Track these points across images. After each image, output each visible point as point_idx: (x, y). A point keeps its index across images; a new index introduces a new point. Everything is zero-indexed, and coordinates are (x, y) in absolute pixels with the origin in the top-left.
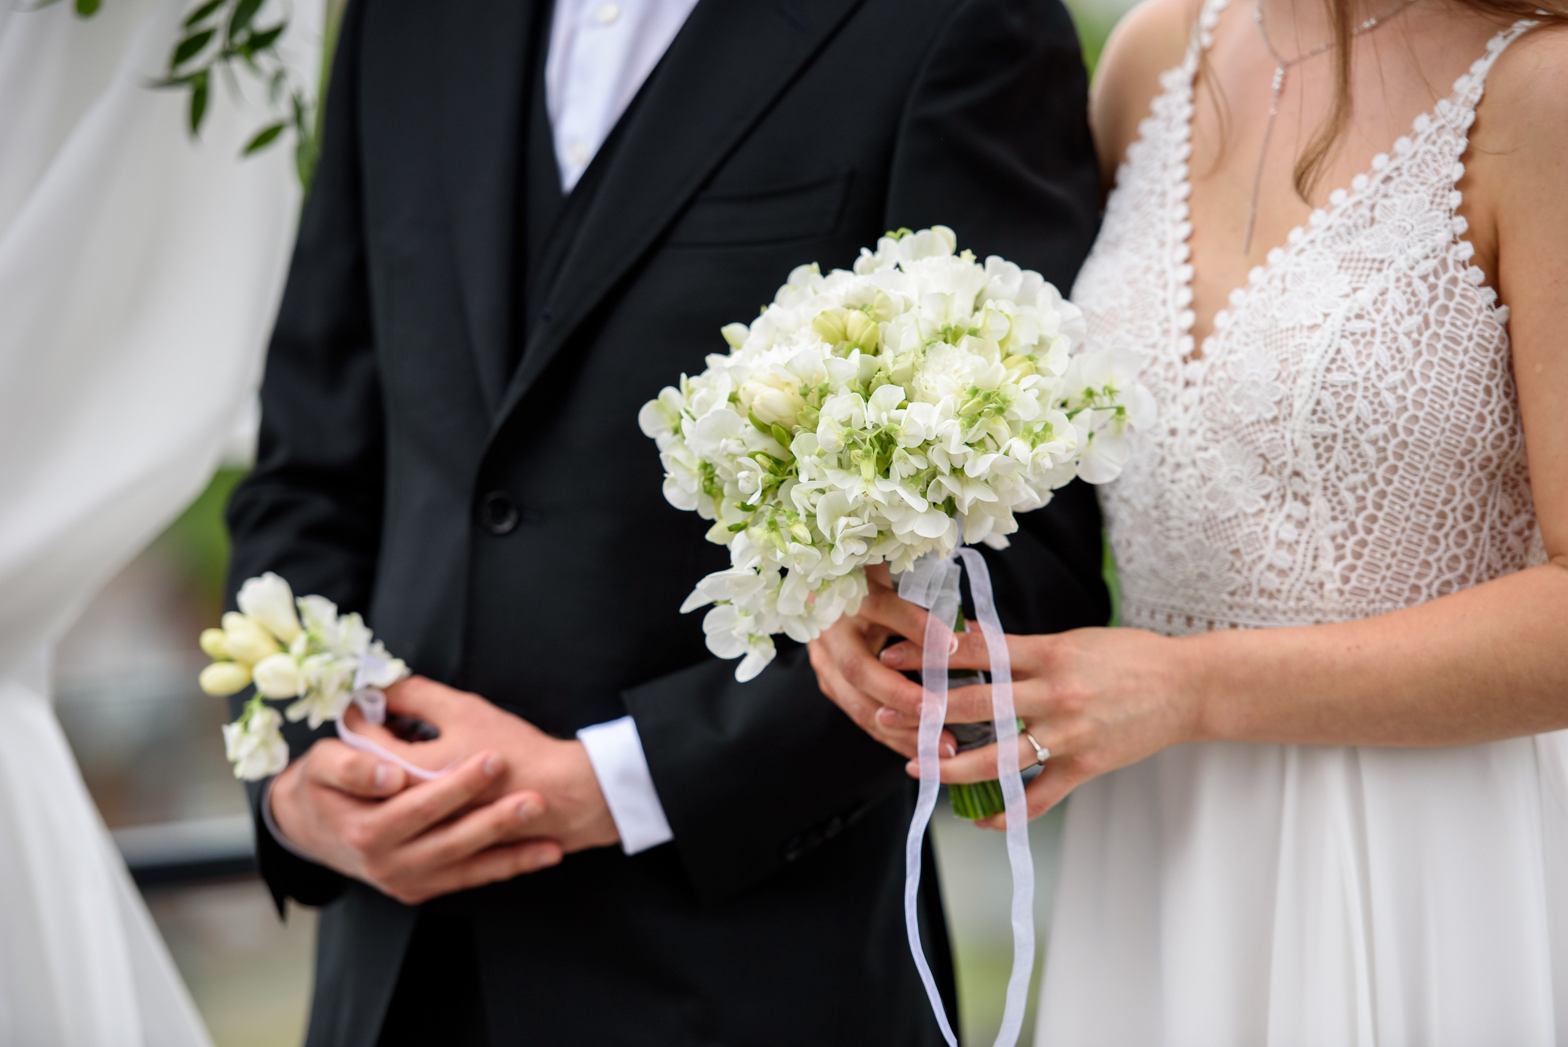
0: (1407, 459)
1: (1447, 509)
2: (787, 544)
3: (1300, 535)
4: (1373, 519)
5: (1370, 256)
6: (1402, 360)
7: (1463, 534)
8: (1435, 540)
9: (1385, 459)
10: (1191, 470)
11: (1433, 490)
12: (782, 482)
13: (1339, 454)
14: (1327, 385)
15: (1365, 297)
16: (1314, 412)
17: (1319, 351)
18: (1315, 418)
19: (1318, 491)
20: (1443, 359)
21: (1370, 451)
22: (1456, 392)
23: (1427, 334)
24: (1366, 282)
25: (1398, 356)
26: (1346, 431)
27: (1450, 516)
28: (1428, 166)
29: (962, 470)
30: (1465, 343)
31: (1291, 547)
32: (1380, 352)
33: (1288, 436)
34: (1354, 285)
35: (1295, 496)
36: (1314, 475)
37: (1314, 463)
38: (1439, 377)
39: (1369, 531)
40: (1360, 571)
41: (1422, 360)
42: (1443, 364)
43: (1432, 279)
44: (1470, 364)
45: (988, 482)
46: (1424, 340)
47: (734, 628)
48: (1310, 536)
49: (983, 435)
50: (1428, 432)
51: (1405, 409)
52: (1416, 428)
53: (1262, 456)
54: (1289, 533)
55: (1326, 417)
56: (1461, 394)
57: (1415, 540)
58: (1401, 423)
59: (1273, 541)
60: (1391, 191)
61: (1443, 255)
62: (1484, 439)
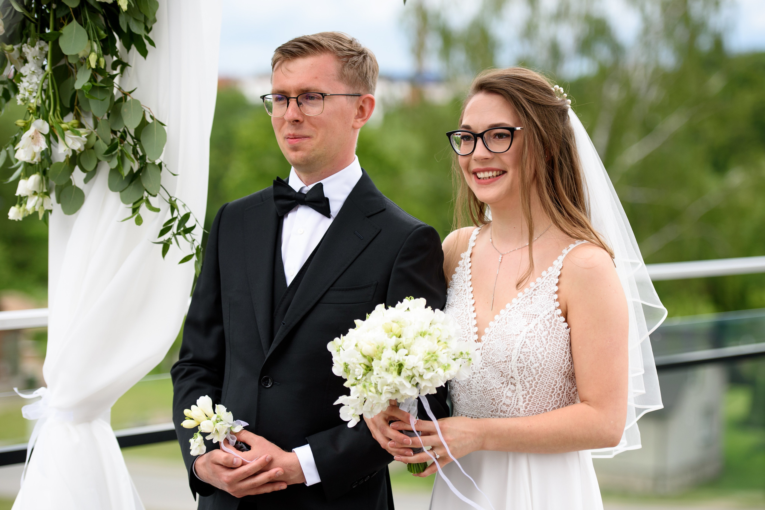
0: (544, 373)
1: (555, 387)
2: (368, 392)
3: (513, 394)
4: (534, 390)
5: (532, 314)
6: (543, 344)
7: (559, 394)
8: (551, 396)
9: (538, 373)
10: (479, 375)
11: (551, 382)
12: (368, 373)
13: (525, 372)
14: (522, 352)
15: (532, 326)
16: (518, 360)
17: (520, 342)
18: (518, 362)
19: (519, 383)
20: (554, 344)
21: (534, 371)
22: (557, 353)
23: (549, 337)
24: (531, 321)
25: (542, 343)
26: (527, 366)
27: (556, 389)
28: (547, 287)
29: (422, 376)
30: (560, 339)
31: (510, 398)
32: (537, 343)
33: (510, 367)
34: (528, 322)
35: (511, 383)
36: (518, 378)
37: (518, 375)
38: (553, 349)
39: (533, 394)
40: (530, 405)
41: (548, 344)
42: (554, 345)
43: (550, 320)
44: (561, 345)
45: (431, 380)
46: (549, 338)
47: (349, 412)
48: (516, 395)
49: (429, 366)
50: (550, 365)
51: (544, 358)
52: (547, 364)
53: (501, 371)
54: (509, 394)
55: (522, 361)
56: (559, 354)
57: (546, 396)
58: (543, 363)
59: (505, 396)
60: (536, 294)
61: (553, 313)
62: (565, 366)
